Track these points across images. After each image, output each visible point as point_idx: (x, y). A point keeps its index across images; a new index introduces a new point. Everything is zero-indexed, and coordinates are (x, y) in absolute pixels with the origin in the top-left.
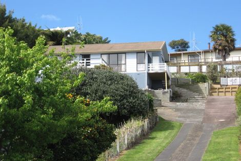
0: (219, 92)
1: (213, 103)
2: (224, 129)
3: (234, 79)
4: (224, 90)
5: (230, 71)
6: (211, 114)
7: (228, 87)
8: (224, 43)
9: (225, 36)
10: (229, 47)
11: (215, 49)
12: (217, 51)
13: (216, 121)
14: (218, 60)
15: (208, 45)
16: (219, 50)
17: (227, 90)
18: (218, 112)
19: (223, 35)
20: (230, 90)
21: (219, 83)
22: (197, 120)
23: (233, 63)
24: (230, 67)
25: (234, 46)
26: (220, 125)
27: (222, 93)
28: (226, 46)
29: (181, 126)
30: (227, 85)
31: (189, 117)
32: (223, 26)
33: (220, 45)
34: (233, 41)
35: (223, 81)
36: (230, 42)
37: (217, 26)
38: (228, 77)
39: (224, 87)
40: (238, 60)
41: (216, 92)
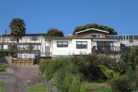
0: (16, 63)
1: (18, 70)
2: (33, 87)
3: (26, 54)
4: (19, 61)
5: (22, 49)
6: (19, 77)
7: (22, 59)
8: (19, 31)
9: (19, 26)
10: (22, 33)
11: (12, 34)
12: (14, 36)
13: (25, 81)
14: (12, 42)
15: (5, 32)
16: (15, 35)
17: (21, 62)
18: (24, 76)
19: (18, 26)
20: (24, 61)
21: (16, 57)
22: (12, 81)
23: (24, 44)
24: (22, 46)
25: (25, 33)
26: (28, 84)
27: (18, 63)
28: (20, 33)
29: (3, 84)
30: (21, 58)
31: (6, 79)
32: (18, 19)
33: (16, 32)
34: (24, 29)
35: (19, 55)
36: (22, 30)
37: (14, 19)
38: (22, 53)
39: (20, 60)
40: (25, 42)
41: (15, 63)
